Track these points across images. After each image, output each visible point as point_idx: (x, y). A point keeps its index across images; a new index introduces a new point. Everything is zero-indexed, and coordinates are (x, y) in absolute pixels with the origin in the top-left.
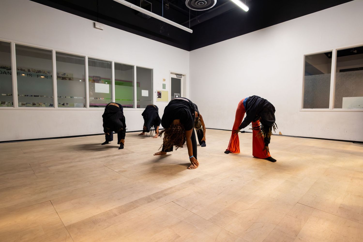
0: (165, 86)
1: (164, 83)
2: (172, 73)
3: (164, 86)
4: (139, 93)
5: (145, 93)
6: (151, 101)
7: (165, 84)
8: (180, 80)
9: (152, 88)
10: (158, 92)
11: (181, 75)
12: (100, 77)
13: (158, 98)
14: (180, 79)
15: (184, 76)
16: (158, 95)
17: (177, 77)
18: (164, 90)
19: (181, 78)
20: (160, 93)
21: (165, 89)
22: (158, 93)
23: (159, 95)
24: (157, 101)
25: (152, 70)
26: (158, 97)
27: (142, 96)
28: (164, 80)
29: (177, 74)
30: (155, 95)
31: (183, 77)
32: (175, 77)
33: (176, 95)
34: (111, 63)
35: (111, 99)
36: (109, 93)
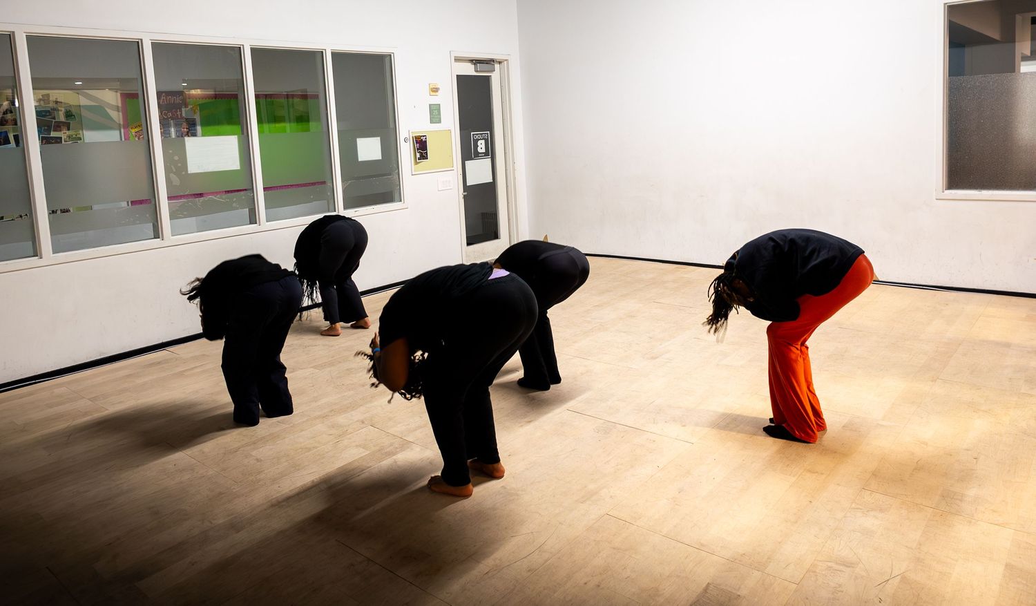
0: (439, 114)
1: (434, 100)
2: (457, 60)
3: (435, 114)
4: (349, 151)
5: (369, 149)
6: (392, 174)
7: (439, 105)
8: (486, 81)
9: (392, 126)
10: (414, 138)
11: (490, 62)
13: (416, 159)
14: (488, 79)
15: (500, 63)
16: (415, 150)
17: (476, 71)
18: (436, 127)
19: (491, 71)
20: (423, 139)
21: (440, 122)
22: (415, 142)
23: (421, 146)
24: (415, 171)
25: (387, 60)
26: (418, 155)
27: (360, 159)
28: (435, 90)
29: (476, 62)
30: (406, 151)
31: (497, 66)
32: (469, 70)
33: (477, 137)
34: (238, 50)
35: (250, 189)
36: (239, 168)
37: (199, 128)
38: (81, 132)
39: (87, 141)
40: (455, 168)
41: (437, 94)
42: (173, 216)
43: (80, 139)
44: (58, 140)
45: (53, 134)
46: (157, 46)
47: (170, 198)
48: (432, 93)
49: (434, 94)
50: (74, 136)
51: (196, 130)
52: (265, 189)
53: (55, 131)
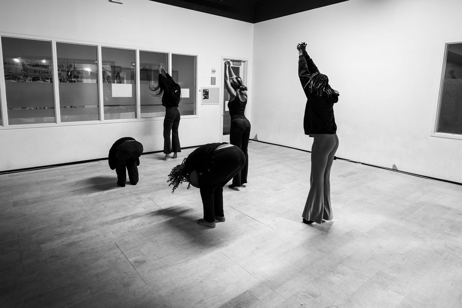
0: (215, 81)
1: (213, 75)
3: (213, 81)
5: (185, 93)
6: (193, 104)
7: (215, 78)
9: (194, 84)
10: (203, 90)
11: (239, 61)
12: (120, 67)
13: (203, 99)
14: (239, 68)
15: (244, 62)
16: (204, 95)
17: (233, 65)
18: (213, 86)
19: (241, 65)
20: (207, 91)
21: (215, 84)
22: (204, 92)
23: (206, 94)
24: (203, 103)
26: (204, 97)
28: (214, 71)
29: (233, 61)
30: (200, 95)
31: (242, 63)
34: (134, 51)
35: (135, 105)
36: (132, 97)
37: (125, 81)
38: (82, 79)
39: (84, 82)
40: (220, 103)
41: (215, 73)
42: (105, 112)
43: (82, 82)
44: (75, 82)
45: (73, 79)
46: (103, 48)
47: (104, 106)
48: (212, 73)
49: (213, 73)
50: (80, 81)
51: (124, 81)
52: (141, 105)
53: (74, 78)
